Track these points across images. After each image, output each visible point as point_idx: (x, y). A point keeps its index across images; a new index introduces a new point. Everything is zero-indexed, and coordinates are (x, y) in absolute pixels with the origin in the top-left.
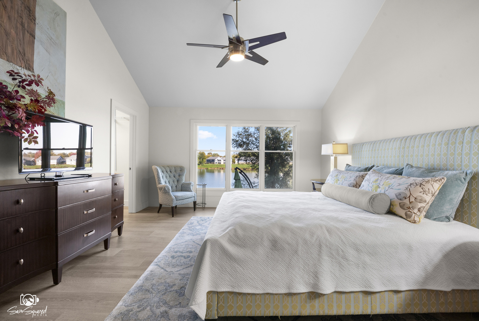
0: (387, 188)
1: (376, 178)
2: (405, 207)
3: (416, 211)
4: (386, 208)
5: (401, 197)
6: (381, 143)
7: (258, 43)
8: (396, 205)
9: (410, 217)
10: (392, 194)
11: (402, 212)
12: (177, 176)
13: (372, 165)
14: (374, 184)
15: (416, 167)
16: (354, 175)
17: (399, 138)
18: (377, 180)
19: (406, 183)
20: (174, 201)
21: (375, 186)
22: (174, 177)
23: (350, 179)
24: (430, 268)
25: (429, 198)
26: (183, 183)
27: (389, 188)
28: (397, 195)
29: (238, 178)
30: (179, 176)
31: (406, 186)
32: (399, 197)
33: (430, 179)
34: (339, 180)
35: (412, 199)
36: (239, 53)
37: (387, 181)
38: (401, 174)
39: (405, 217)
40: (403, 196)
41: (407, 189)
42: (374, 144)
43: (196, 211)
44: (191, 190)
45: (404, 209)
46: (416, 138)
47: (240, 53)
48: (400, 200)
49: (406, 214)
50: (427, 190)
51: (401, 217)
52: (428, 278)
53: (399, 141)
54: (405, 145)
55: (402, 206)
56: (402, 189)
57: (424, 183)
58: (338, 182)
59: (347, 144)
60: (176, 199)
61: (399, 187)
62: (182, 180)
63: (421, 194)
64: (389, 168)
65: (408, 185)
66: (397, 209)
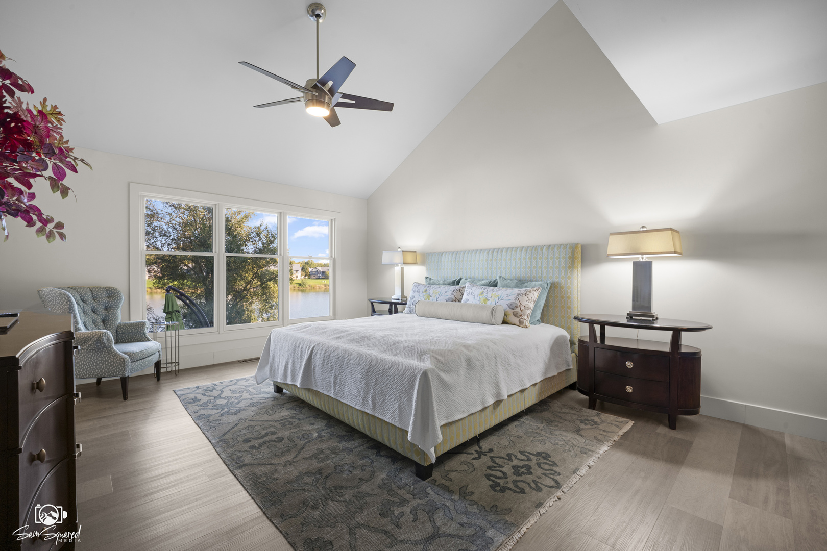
0: (497, 300)
1: (481, 291)
2: (518, 315)
3: (526, 317)
4: (500, 319)
5: (512, 306)
6: (465, 254)
7: (354, 102)
8: (509, 314)
9: (523, 323)
10: (504, 305)
11: (516, 320)
12: (101, 309)
13: (460, 278)
14: (481, 297)
15: (509, 279)
16: (450, 290)
17: (485, 250)
18: (483, 293)
19: (513, 293)
20: (128, 363)
21: (482, 299)
22: (94, 312)
23: (446, 294)
24: (547, 361)
25: (532, 305)
26: (120, 324)
27: (499, 299)
28: (509, 305)
29: (175, 309)
30: (106, 309)
31: (515, 296)
32: (511, 307)
33: (530, 289)
34: (431, 296)
35: (522, 308)
36: (323, 106)
37: (493, 293)
38: (496, 285)
39: (518, 324)
40: (514, 305)
41: (516, 299)
42: (457, 254)
43: (162, 381)
44: (146, 337)
45: (517, 317)
46: (502, 251)
47: (325, 105)
48: (513, 309)
49: (520, 322)
50: (531, 298)
51: (515, 325)
52: (547, 369)
53: (485, 253)
54: (492, 257)
55: (515, 315)
56: (512, 299)
57: (528, 293)
58: (431, 299)
59: (416, 252)
60: (131, 359)
61: (508, 298)
62: (115, 318)
63: (527, 303)
64: (479, 280)
65: (515, 295)
66: (512, 319)
